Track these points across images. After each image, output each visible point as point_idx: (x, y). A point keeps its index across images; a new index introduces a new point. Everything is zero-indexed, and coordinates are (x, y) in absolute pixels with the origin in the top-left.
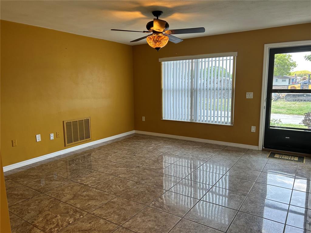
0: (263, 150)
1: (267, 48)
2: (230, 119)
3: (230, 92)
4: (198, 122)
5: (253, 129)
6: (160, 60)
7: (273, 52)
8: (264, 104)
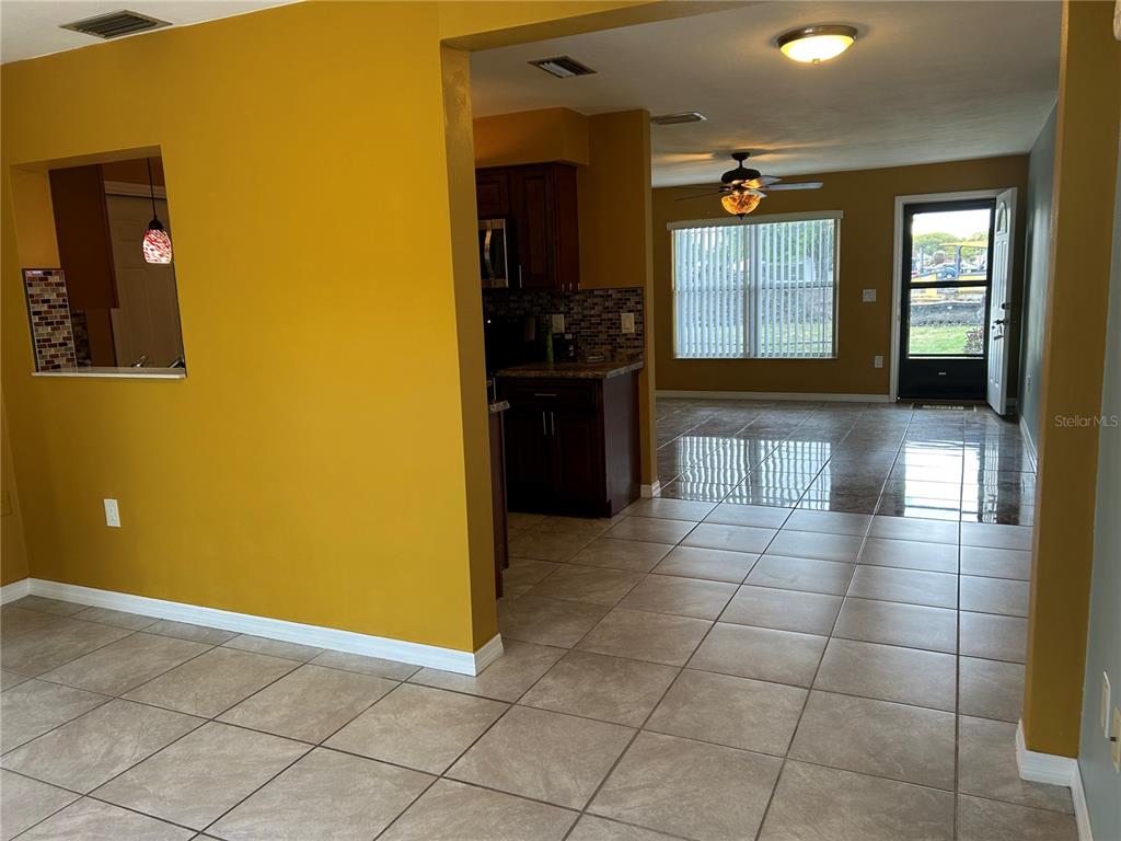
0: (898, 402)
1: (900, 202)
2: (830, 346)
3: (830, 291)
4: (759, 357)
5: (878, 362)
6: (669, 225)
7: (910, 210)
8: (897, 311)
